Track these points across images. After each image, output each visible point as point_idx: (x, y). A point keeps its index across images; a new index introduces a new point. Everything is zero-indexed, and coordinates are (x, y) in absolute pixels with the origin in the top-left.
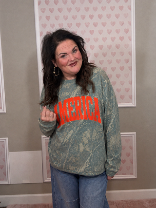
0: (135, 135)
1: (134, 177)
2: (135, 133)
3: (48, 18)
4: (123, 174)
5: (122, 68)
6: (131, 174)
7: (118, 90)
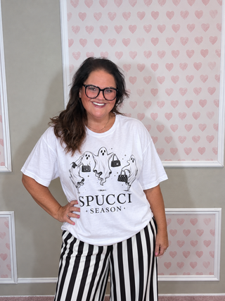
0: (220, 213)
1: (216, 279)
2: (220, 209)
3: (82, 16)
4: (198, 274)
5: (203, 103)
6: (210, 274)
7: (196, 139)
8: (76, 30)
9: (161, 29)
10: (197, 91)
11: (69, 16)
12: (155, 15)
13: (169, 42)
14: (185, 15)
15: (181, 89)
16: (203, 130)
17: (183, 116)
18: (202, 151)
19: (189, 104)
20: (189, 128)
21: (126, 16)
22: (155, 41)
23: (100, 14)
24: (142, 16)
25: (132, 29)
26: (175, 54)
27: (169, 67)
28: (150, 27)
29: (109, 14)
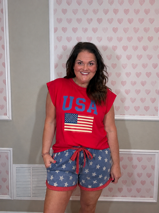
4: (142, 197)
5: (148, 75)
6: (151, 197)
7: (143, 100)
8: (59, 21)
9: (120, 21)
10: (144, 66)
11: (55, 11)
12: (116, 11)
13: (126, 30)
14: (137, 12)
15: (133, 64)
16: (148, 94)
17: (134, 83)
18: (147, 109)
19: (138, 75)
20: (138, 92)
21: (95, 12)
22: (115, 30)
23: (77, 10)
24: (106, 12)
25: (100, 21)
26: (130, 39)
27: (125, 48)
28: (112, 19)
29: (83, 10)
